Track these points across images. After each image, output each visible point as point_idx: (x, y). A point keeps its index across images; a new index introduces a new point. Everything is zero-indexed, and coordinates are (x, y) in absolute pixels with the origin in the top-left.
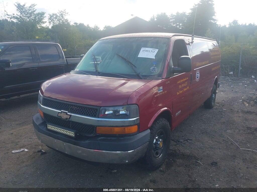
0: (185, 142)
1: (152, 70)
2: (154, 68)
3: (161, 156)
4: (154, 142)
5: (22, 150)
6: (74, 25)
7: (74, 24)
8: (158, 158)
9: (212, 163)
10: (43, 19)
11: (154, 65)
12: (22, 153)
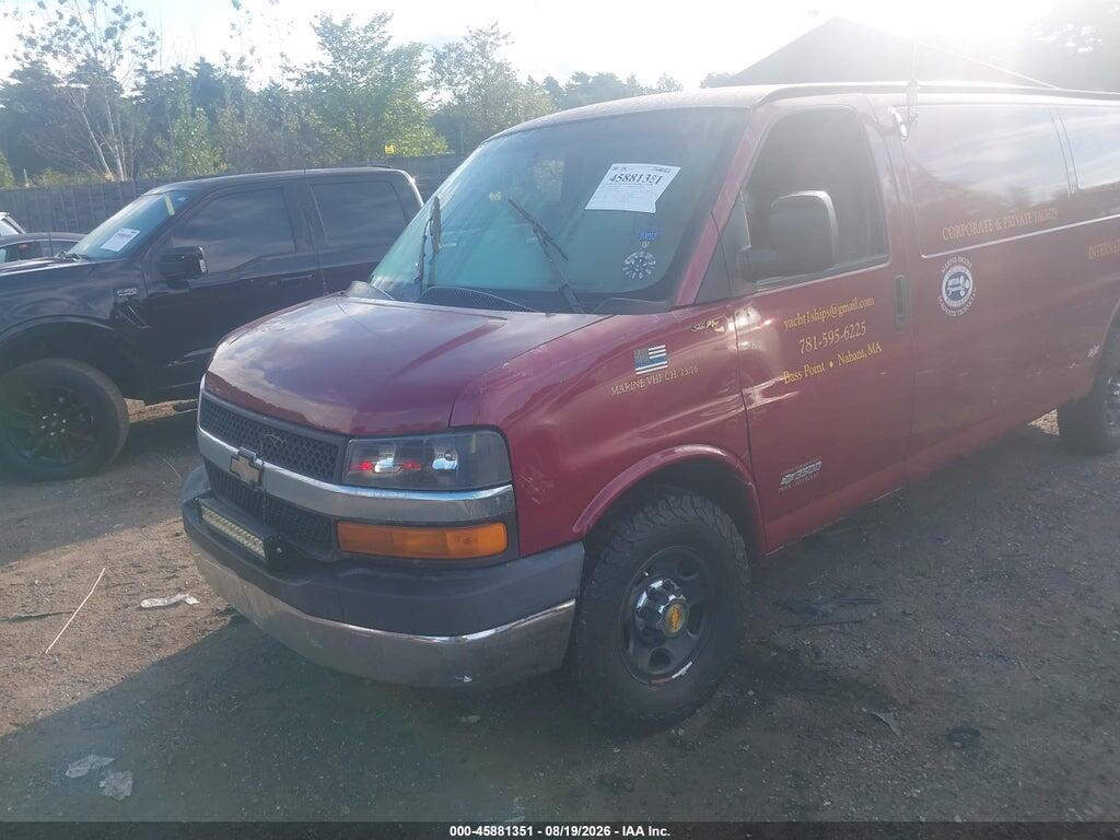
0: (871, 616)
1: (632, 268)
2: (643, 259)
3: (683, 671)
4: (640, 604)
5: (179, 597)
6: (573, 82)
7: (574, 78)
8: (667, 680)
9: (956, 730)
10: (418, 73)
11: (646, 245)
12: (172, 612)
